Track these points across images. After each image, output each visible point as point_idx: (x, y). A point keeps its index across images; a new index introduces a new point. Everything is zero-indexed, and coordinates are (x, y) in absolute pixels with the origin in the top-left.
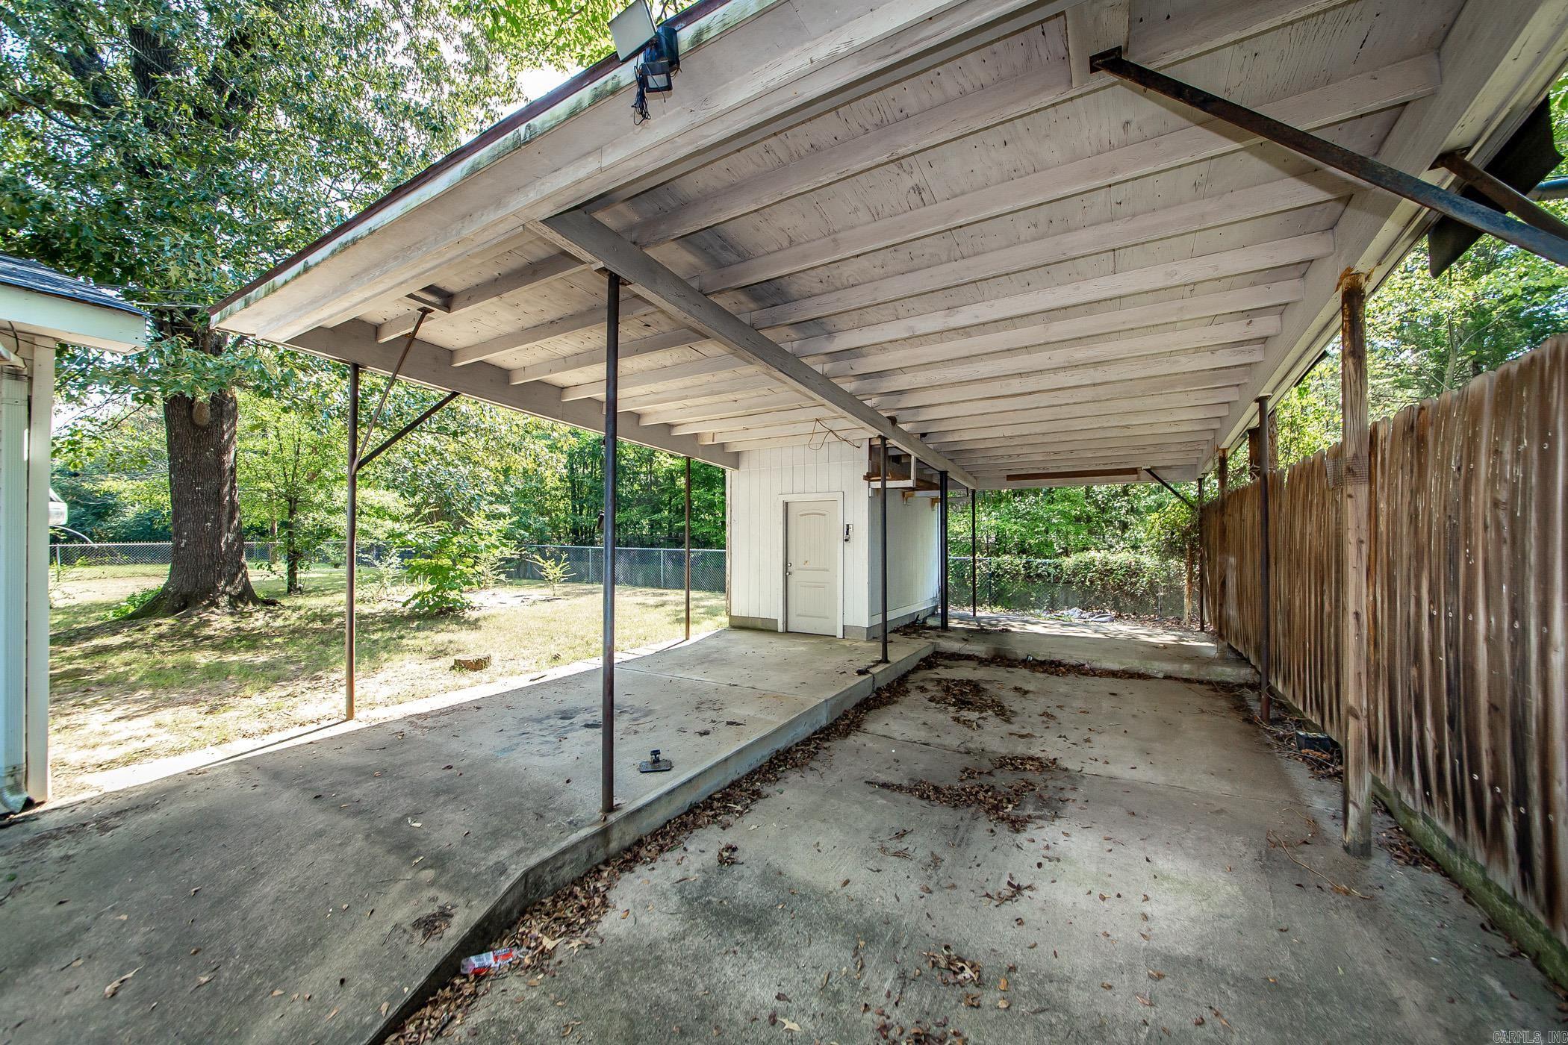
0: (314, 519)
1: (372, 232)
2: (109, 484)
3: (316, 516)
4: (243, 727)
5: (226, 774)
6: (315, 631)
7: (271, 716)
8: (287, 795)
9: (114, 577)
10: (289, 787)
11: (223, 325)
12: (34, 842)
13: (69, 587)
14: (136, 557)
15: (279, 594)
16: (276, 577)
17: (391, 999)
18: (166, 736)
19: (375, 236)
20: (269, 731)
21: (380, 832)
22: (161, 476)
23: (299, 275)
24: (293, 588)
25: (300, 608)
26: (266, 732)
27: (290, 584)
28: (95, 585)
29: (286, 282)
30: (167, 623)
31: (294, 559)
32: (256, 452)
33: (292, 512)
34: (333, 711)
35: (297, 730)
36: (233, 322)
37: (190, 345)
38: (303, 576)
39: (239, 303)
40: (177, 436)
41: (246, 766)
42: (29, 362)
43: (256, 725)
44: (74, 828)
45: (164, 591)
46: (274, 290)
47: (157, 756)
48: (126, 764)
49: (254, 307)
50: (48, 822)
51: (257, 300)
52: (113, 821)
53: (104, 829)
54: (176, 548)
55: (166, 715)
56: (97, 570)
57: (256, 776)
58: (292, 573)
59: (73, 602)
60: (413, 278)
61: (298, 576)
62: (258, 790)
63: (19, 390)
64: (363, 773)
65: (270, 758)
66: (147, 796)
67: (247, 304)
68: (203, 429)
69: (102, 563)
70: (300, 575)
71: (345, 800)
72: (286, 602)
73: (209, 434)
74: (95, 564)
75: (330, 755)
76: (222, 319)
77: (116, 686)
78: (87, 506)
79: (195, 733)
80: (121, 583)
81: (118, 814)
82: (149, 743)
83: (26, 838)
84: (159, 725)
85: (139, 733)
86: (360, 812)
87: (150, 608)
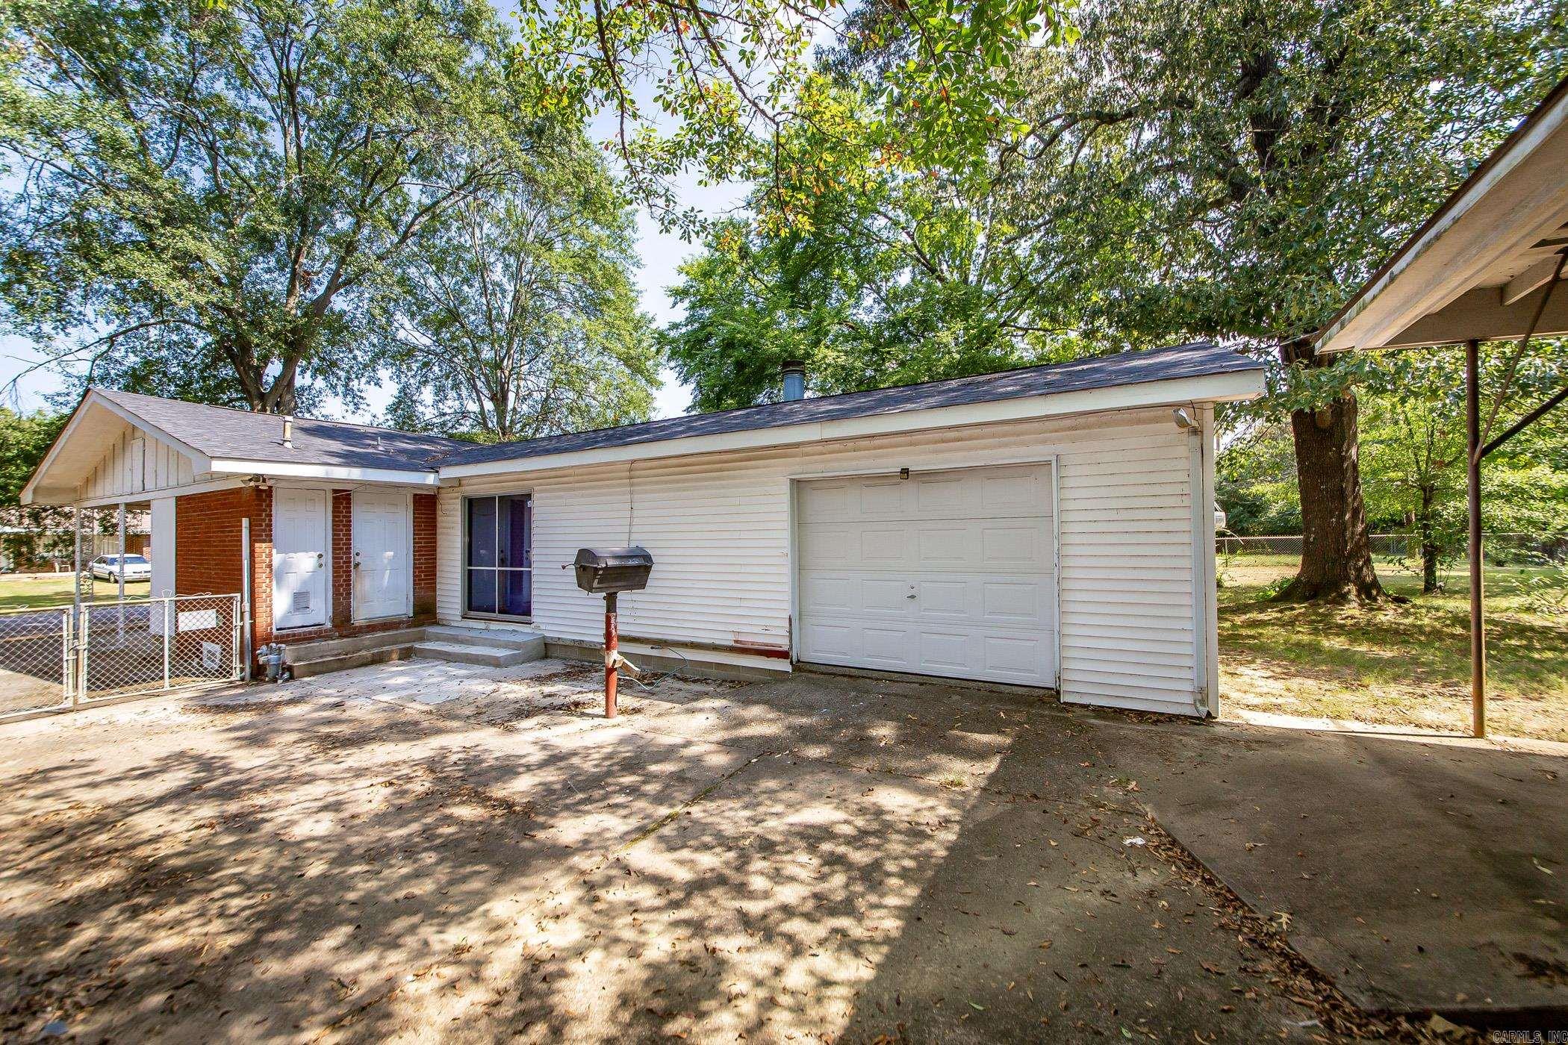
0: (1456, 509)
1: (1456, 221)
2: (1258, 488)
3: (1459, 505)
4: (1357, 711)
5: (1337, 744)
6: (1453, 636)
7: (1386, 709)
8: (1389, 780)
9: (1263, 565)
10: (1393, 774)
11: (1327, 348)
12: (1211, 740)
13: (1232, 571)
14: (1279, 549)
15: (1413, 592)
16: (1408, 573)
17: (1472, 997)
18: (1293, 700)
19: (1461, 222)
20: (1383, 721)
21: (1490, 854)
22: (1293, 477)
23: (1386, 286)
24: (1430, 586)
25: (1437, 609)
26: (1376, 721)
27: (1427, 582)
28: (1250, 571)
29: (1375, 297)
30: (1300, 608)
31: (1431, 555)
32: (1382, 442)
33: (1427, 502)
34: (1459, 724)
35: (1410, 729)
36: (1335, 342)
37: (1307, 367)
38: (1444, 573)
39: (1336, 326)
40: (1304, 441)
41: (1353, 741)
42: (1201, 421)
43: (1370, 713)
44: (1232, 741)
45: (1298, 579)
46: (1364, 307)
47: (1285, 712)
48: (1264, 711)
49: (1349, 327)
50: (1218, 729)
51: (1350, 320)
52: (1254, 746)
53: (1249, 748)
54: (1306, 541)
55: (1295, 683)
56: (1251, 559)
57: (1363, 754)
58: (1429, 569)
59: (1236, 584)
60: (1524, 237)
61: (1438, 574)
62: (1364, 766)
63: (1195, 441)
64: (1486, 795)
65: (1378, 745)
66: (1276, 737)
67: (1342, 327)
68: (1324, 431)
69: (1255, 554)
70: (1441, 572)
71: (1453, 809)
72: (1419, 601)
73: (1332, 435)
74: (1251, 554)
75: (1443, 762)
76: (1324, 345)
77: (1261, 651)
78: (1243, 506)
79: (1315, 704)
80: (1268, 571)
81: (1258, 742)
82: (1280, 701)
83: (1208, 736)
84: (1288, 690)
85: (1274, 692)
86: (1468, 827)
87: (1288, 593)
